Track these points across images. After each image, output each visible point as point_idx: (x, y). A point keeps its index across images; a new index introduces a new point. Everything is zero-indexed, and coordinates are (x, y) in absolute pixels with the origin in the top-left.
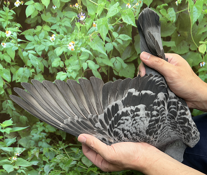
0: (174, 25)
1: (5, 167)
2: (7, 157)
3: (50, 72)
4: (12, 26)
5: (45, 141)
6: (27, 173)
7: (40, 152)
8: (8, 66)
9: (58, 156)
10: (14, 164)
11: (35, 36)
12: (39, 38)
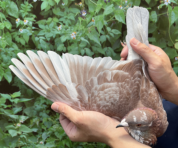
0: (156, 24)
2: (13, 123)
4: (29, 16)
5: (45, 112)
6: (28, 138)
7: (40, 121)
8: (23, 48)
9: (54, 125)
10: (18, 129)
11: (47, 25)
12: (49, 27)
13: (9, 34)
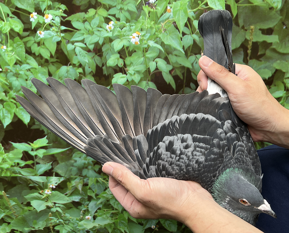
0: (279, 12)
1: (34, 203)
2: (38, 190)
3: (104, 73)
4: (54, 8)
5: (92, 168)
6: (65, 213)
7: (84, 183)
8: (46, 64)
10: (47, 199)
11: (86, 23)
12: (90, 26)
13: (20, 40)
